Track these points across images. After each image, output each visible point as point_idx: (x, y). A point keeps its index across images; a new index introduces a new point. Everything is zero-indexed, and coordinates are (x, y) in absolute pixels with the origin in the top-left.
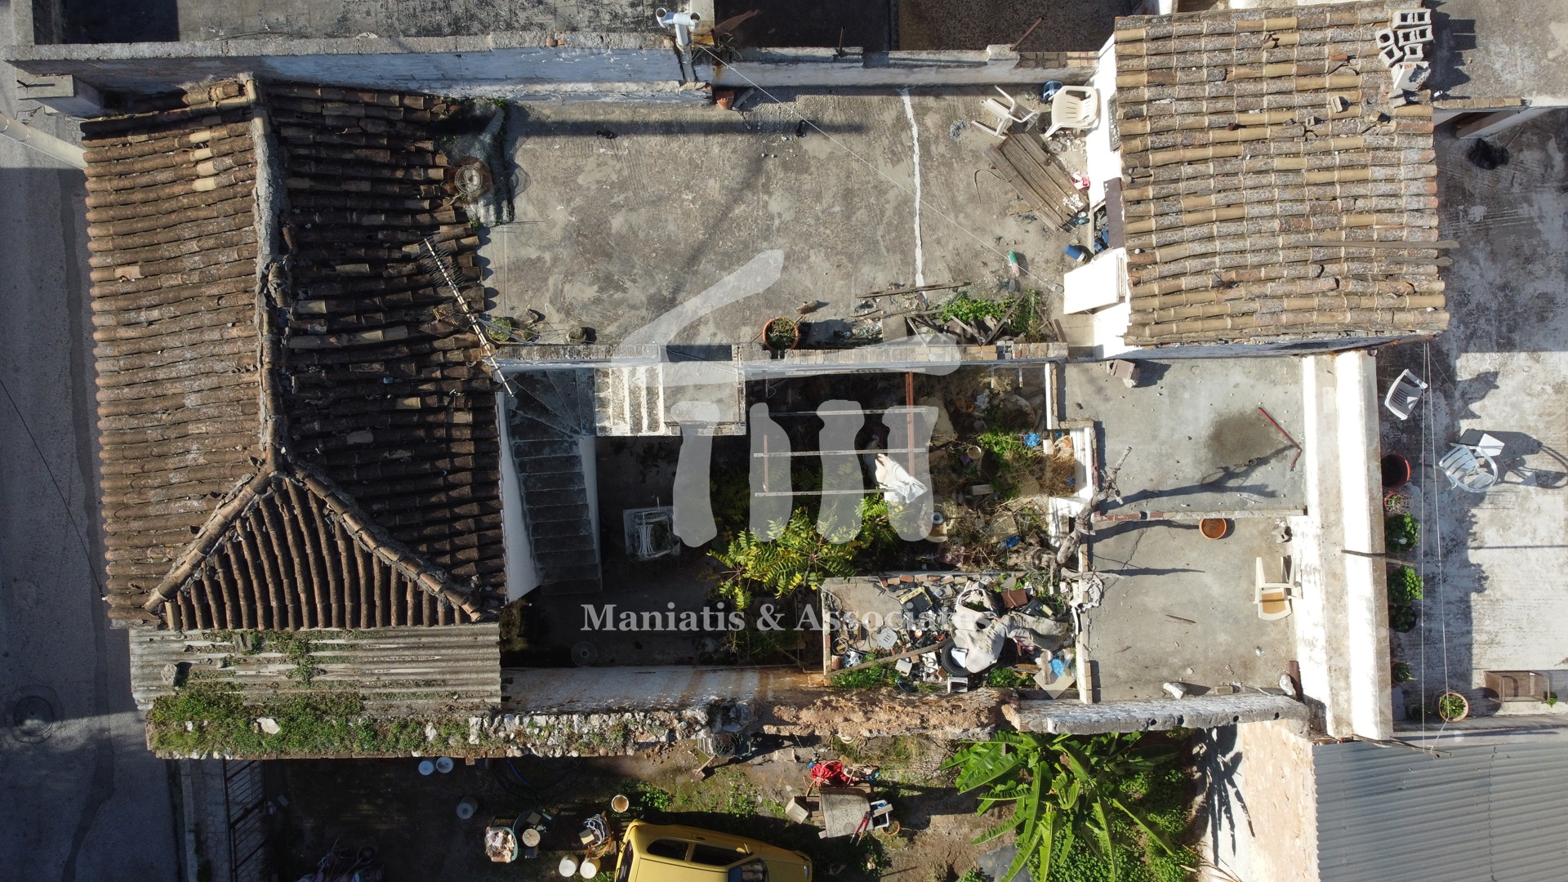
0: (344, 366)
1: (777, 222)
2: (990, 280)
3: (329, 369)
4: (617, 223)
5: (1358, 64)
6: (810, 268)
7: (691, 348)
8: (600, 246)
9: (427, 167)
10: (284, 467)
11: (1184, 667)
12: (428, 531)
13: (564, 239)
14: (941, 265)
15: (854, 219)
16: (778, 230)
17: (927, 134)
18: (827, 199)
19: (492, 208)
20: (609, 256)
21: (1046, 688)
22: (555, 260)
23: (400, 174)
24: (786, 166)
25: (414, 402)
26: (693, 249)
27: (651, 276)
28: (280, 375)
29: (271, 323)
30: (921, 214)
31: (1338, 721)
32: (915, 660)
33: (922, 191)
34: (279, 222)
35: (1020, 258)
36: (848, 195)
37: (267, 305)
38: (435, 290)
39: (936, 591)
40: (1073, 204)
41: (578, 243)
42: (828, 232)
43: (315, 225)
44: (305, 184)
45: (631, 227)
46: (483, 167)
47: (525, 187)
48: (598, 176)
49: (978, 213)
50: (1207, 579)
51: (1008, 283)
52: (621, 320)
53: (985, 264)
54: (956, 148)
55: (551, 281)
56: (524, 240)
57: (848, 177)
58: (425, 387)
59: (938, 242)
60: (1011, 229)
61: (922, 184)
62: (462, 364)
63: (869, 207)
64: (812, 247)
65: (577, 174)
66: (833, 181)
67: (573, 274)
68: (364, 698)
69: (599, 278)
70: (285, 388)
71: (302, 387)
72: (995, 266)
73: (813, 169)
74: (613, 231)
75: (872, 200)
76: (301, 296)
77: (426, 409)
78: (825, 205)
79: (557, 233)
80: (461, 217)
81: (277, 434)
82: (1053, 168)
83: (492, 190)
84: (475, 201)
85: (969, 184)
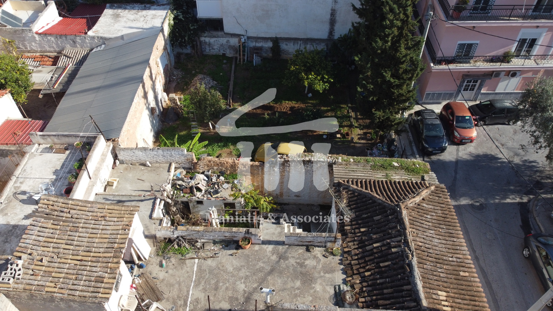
0: (384, 235)
1: (243, 281)
2: (173, 260)
3: (389, 234)
4: (298, 283)
5: (31, 272)
6: (233, 266)
7: (275, 245)
8: (304, 276)
9: (365, 302)
10: (398, 206)
11: (144, 170)
12: (356, 198)
13: (317, 279)
14: (188, 265)
15: (216, 281)
16: (242, 278)
17: (184, 308)
18: (224, 288)
19: (342, 289)
20: (301, 273)
21: (183, 170)
22: (319, 273)
23: (374, 297)
24: (237, 299)
25: (362, 230)
26: (272, 274)
27: (287, 266)
28: (403, 229)
29: (408, 242)
30: (192, 281)
32: (218, 180)
33: (190, 289)
34: (411, 273)
35: (161, 266)
36: (216, 289)
37: (410, 248)
38: (359, 262)
39: (209, 196)
40: (138, 280)
41: (312, 278)
42: (225, 277)
43: (400, 275)
44: (405, 287)
45: (293, 282)
46: (345, 301)
47: (331, 297)
48: (304, 299)
49: (172, 281)
50: (130, 188)
51: (167, 259)
52: (297, 253)
53: (173, 265)
54: (174, 303)
55: (321, 266)
56: (330, 280)
57: (215, 294)
58: (359, 234)
59: (188, 272)
60: (161, 274)
61: (189, 291)
62: (349, 242)
63: (210, 284)
64: (232, 272)
65: (312, 300)
66: (221, 294)
67: (313, 268)
68: (371, 169)
69: (305, 266)
70: (401, 226)
71: (396, 227)
72: (170, 264)
73: (227, 298)
74: (299, 281)
75: (208, 286)
76: (400, 253)
77: (359, 228)
78: (225, 286)
79: (319, 281)
80: (352, 287)
81: (401, 213)
82: (141, 292)
83: (342, 294)
84: (347, 291)
85: (173, 290)
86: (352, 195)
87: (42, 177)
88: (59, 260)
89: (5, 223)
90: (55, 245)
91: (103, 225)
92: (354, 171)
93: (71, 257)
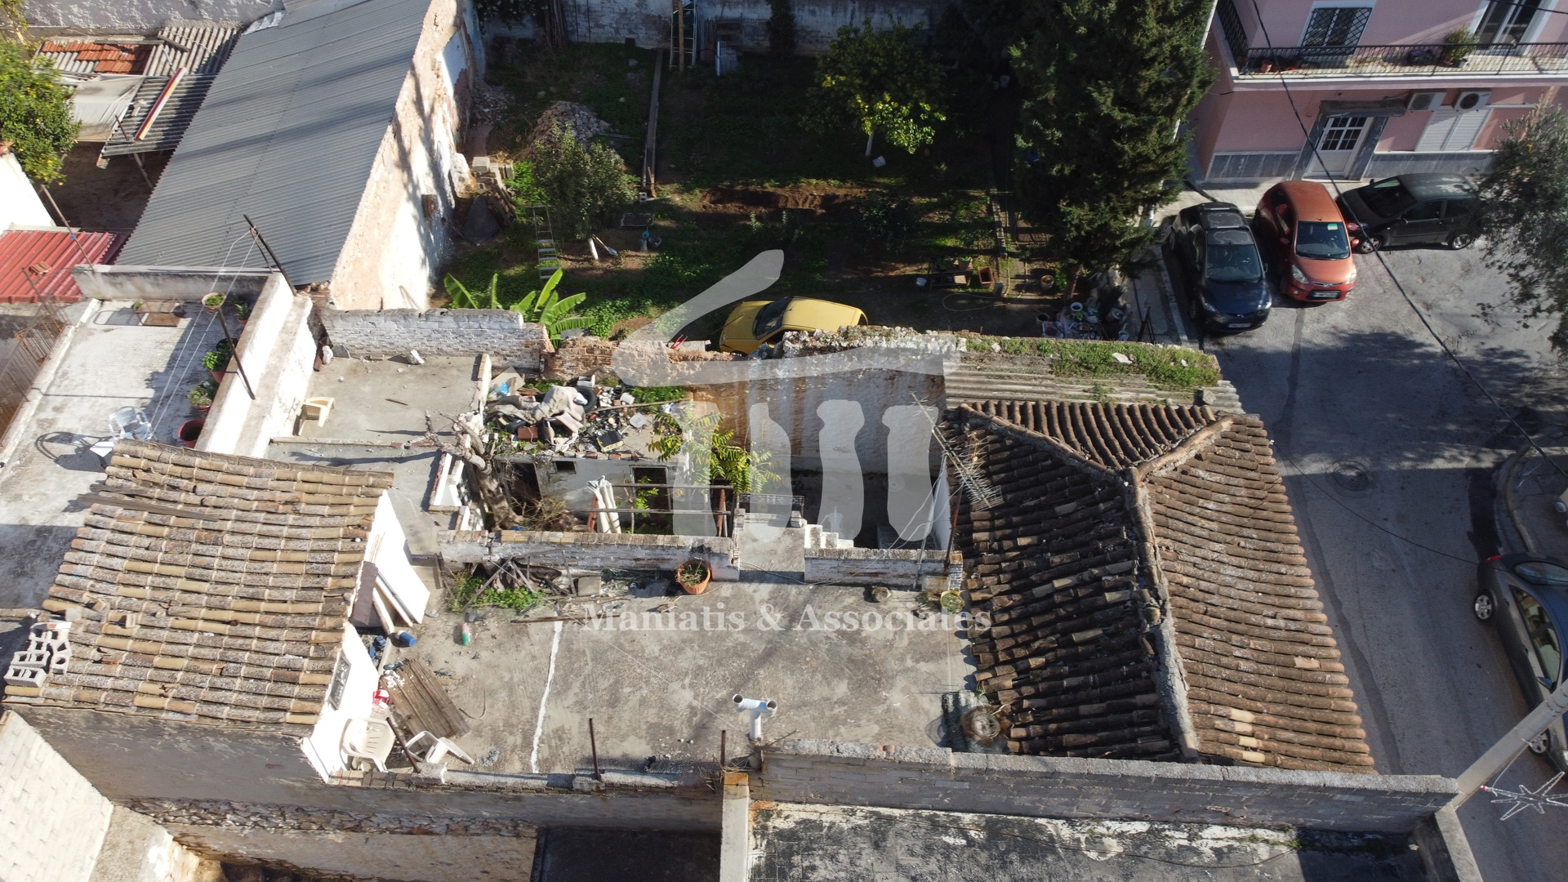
0: (1083, 556)
1: (687, 681)
2: (492, 624)
3: (1097, 552)
4: (842, 689)
5: (93, 654)
6: (660, 641)
7: (776, 582)
8: (859, 669)
9: (1027, 738)
10: (1126, 474)
11: (404, 373)
12: (1006, 454)
13: (893, 677)
14: (535, 638)
15: (612, 681)
16: (686, 674)
17: (523, 754)
18: (635, 700)
19: (963, 703)
20: (851, 660)
21: (516, 375)
22: (902, 659)
23: (1053, 726)
24: (671, 731)
25: (1023, 541)
26: (771, 663)
27: (811, 642)
28: (1137, 539)
29: (1151, 575)
30: (546, 682)
31: (302, 306)
32: (617, 402)
33: (540, 702)
34: (1158, 659)
35: (459, 639)
36: (614, 702)
37: (1156, 590)
38: (1012, 629)
39: (592, 448)
40: (395, 679)
41: (880, 672)
42: (639, 671)
43: (1127, 665)
44: (1140, 699)
45: (829, 684)
46: (971, 736)
47: (931, 724)
48: (858, 731)
49: (491, 681)
50: (367, 425)
51: (476, 620)
52: (840, 606)
53: (494, 637)
54: (497, 740)
55: (906, 642)
56: (932, 678)
57: (610, 718)
58: (1014, 554)
59: (534, 657)
60: (461, 664)
61: (538, 708)
62: (983, 575)
63: (595, 690)
64: (657, 658)
65: (879, 734)
66: (626, 716)
67: (885, 647)
68: (1051, 373)
69: (861, 641)
70: (1132, 530)
71: (1118, 533)
72: (485, 635)
73: (644, 727)
74: (846, 681)
75: (591, 696)
76: (1129, 604)
77: (1013, 537)
78: (638, 694)
79: (900, 682)
80: (993, 697)
81: (1132, 494)
82: (404, 712)
83: (962, 718)
84: (979, 708)
85: (492, 706)
86: (998, 445)
87: (114, 393)
88: (171, 621)
89: (16, 522)
90: (159, 581)
91: (292, 526)
92: (1002, 377)
93: (203, 612)
